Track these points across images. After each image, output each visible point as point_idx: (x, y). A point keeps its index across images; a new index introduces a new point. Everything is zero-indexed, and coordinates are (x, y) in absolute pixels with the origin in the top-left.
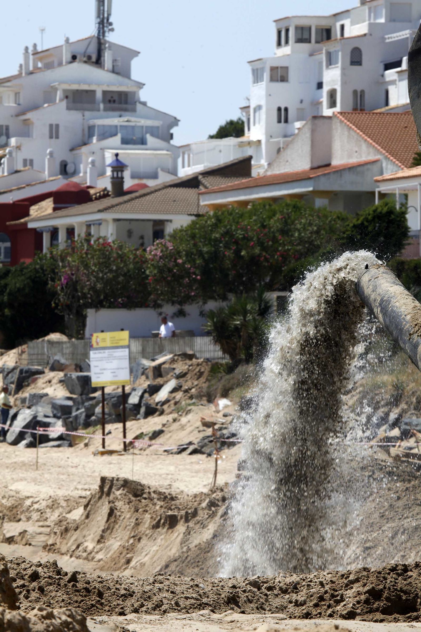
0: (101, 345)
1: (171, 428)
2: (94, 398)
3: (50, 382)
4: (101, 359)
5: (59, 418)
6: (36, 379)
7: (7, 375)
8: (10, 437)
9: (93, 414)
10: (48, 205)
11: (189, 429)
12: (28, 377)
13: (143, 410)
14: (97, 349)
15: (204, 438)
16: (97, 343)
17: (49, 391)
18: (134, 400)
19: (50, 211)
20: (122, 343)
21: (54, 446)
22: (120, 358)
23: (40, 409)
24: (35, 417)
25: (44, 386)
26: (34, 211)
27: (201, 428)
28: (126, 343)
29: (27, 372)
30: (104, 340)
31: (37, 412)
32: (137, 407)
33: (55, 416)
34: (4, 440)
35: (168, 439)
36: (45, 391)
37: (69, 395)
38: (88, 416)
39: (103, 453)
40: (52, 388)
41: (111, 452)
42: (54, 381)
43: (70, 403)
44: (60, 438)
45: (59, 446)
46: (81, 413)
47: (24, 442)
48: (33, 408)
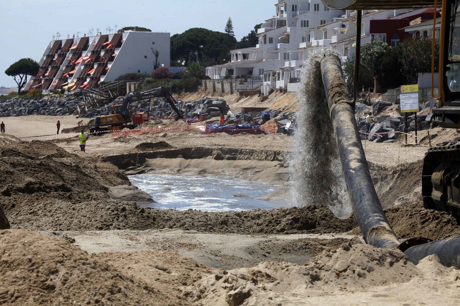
0: (405, 91)
1: (441, 134)
2: (411, 118)
3: (392, 110)
4: (405, 99)
5: (393, 128)
6: (387, 108)
7: (374, 106)
8: (370, 137)
9: (409, 126)
10: (419, 20)
11: (450, 134)
12: (383, 107)
13: (431, 124)
14: (403, 93)
15: (456, 139)
16: (403, 91)
17: (391, 114)
18: (428, 119)
19: (420, 22)
20: (415, 91)
21: (390, 142)
22: (414, 98)
23: (385, 123)
24: (382, 127)
25: (389, 112)
26: (412, 23)
27: (456, 134)
28: (417, 90)
29: (383, 104)
30: (406, 89)
31: (383, 125)
32: (429, 122)
33: (392, 127)
34: (367, 139)
35: (439, 139)
36: (388, 114)
37: (400, 116)
38: (407, 127)
39: (405, 146)
40: (392, 113)
41: (409, 145)
42: (394, 109)
43: (399, 120)
44: (393, 138)
45: (392, 142)
46: (403, 126)
47: (376, 140)
48: (381, 122)
